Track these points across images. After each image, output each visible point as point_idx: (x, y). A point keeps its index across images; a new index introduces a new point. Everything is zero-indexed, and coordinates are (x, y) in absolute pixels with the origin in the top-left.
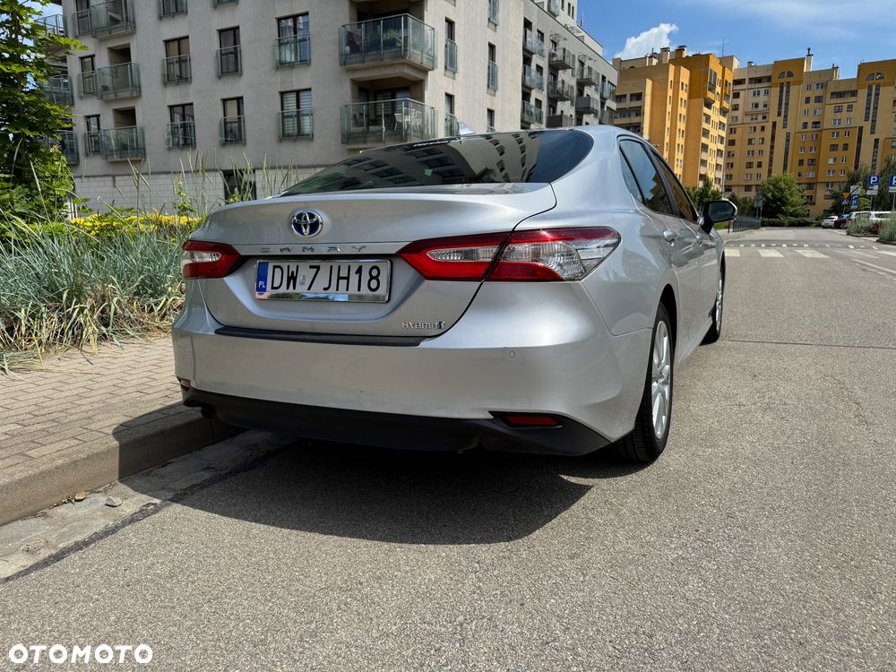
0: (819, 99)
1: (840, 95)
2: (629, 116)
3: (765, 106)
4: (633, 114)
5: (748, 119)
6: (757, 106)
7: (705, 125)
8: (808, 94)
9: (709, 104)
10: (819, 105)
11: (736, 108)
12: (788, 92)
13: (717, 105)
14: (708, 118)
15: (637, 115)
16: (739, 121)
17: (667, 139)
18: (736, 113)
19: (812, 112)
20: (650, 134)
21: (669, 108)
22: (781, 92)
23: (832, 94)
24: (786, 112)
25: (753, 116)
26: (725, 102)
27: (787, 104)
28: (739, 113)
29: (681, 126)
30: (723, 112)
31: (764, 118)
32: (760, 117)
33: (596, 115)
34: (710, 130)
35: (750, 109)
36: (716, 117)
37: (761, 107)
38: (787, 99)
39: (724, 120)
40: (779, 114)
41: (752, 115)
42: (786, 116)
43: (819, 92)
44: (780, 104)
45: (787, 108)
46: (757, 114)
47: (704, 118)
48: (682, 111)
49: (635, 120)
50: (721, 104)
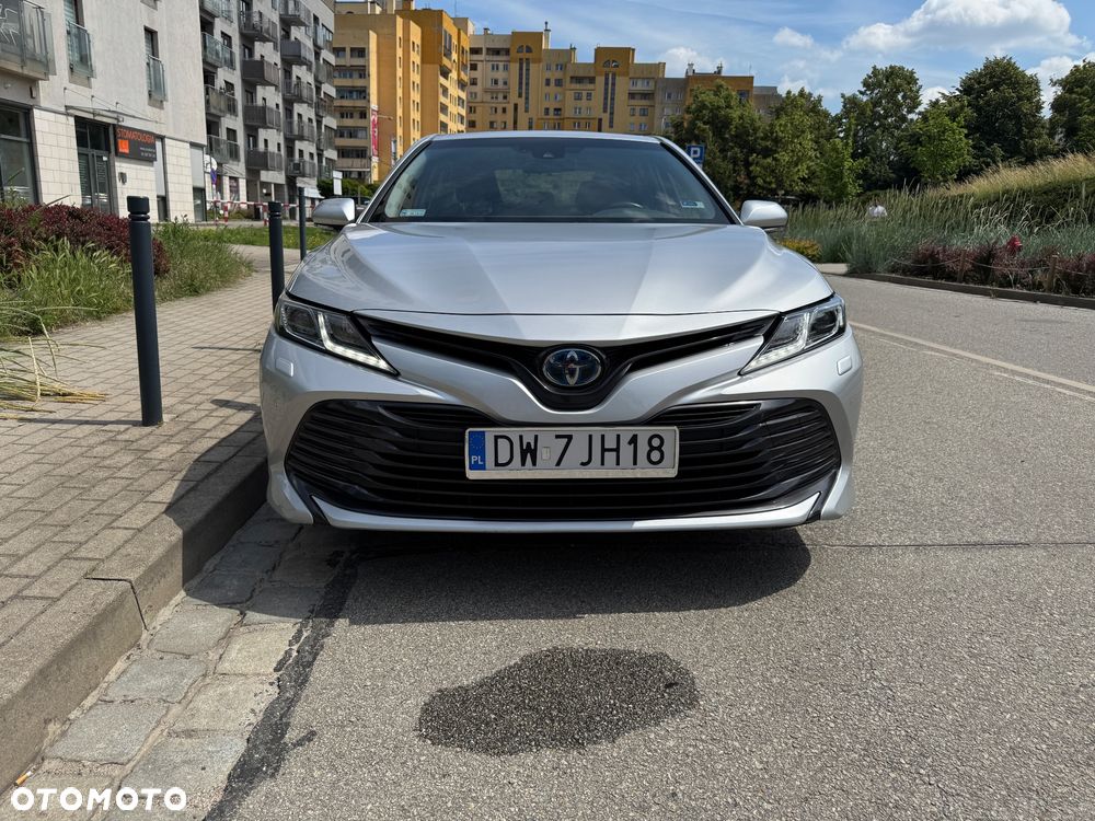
0: (559, 83)
1: (578, 80)
2: (351, 76)
3: (505, 83)
4: (356, 75)
5: (488, 98)
6: (496, 82)
7: (442, 99)
8: (548, 75)
9: (445, 74)
10: (559, 89)
11: (474, 82)
12: (528, 70)
13: (454, 75)
14: (445, 90)
15: (361, 77)
16: (479, 99)
17: (400, 112)
18: (474, 88)
19: (552, 97)
20: (379, 104)
21: (399, 72)
22: (521, 69)
23: (572, 78)
24: (527, 93)
25: (494, 94)
26: (462, 73)
27: (527, 84)
28: (478, 89)
29: (416, 96)
30: (462, 85)
31: (505, 97)
32: (501, 96)
33: (309, 69)
34: (449, 105)
35: (489, 84)
36: (454, 91)
37: (500, 83)
38: (528, 79)
39: (463, 96)
40: (520, 96)
41: (492, 93)
42: (527, 98)
43: (559, 75)
44: (521, 83)
45: (527, 89)
46: (497, 93)
47: (440, 90)
48: (416, 77)
49: (359, 83)
50: (459, 75)
